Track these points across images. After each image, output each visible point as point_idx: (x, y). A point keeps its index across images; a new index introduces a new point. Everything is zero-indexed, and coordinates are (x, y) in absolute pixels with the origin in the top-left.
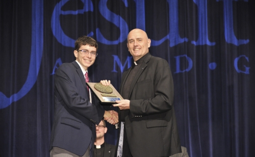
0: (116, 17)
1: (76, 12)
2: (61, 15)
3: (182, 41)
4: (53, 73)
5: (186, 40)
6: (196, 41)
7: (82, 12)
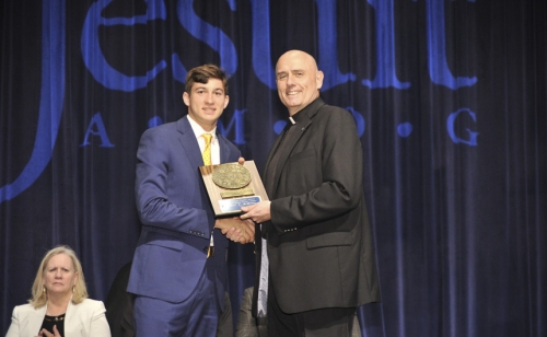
0: (211, 30)
1: (132, 21)
2: (101, 27)
3: (343, 79)
4: (85, 143)
5: (353, 78)
6: (372, 79)
7: (143, 20)
